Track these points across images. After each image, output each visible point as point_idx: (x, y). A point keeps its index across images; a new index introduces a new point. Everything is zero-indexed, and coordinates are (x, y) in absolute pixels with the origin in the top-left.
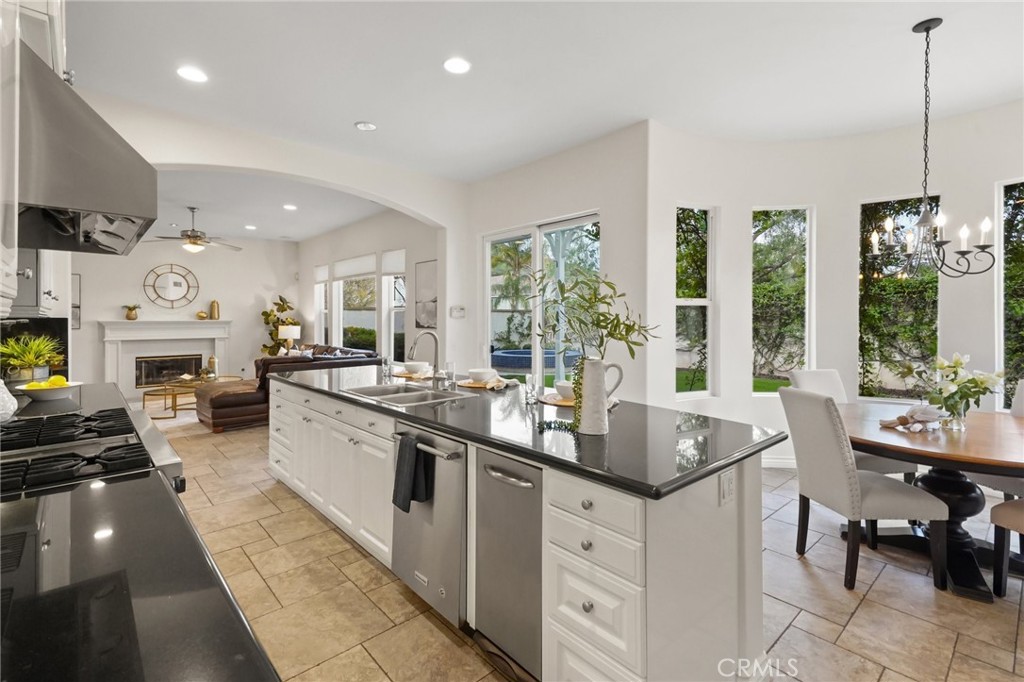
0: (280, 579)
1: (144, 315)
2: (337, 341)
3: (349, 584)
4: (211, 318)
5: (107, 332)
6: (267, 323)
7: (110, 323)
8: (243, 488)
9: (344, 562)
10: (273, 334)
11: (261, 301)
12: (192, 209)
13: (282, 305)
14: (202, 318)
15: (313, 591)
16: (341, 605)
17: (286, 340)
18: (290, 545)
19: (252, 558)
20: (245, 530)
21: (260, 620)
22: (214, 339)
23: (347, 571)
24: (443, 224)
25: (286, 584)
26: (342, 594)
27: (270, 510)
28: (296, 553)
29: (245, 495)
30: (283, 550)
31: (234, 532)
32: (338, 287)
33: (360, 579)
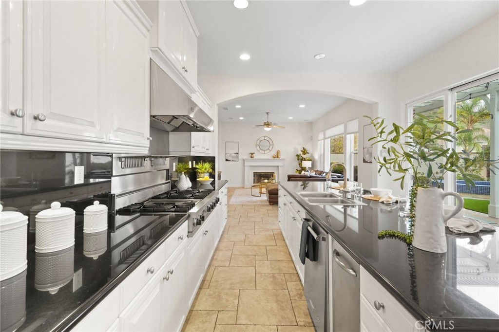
0: (261, 275)
1: (256, 156)
2: (327, 169)
3: (286, 292)
4: (278, 157)
5: (245, 162)
6: (298, 160)
7: (247, 159)
8: (268, 230)
9: (290, 279)
10: (300, 165)
11: (296, 150)
12: (267, 113)
13: (305, 152)
14: (274, 157)
15: (270, 288)
16: (278, 301)
17: (305, 168)
18: (273, 262)
19: (257, 262)
20: (260, 249)
21: (246, 290)
22: (278, 166)
23: (289, 284)
24: (376, 101)
25: (262, 279)
26: (281, 295)
27: (273, 243)
28: (273, 266)
29: (267, 233)
30: (268, 263)
31: (256, 248)
32: (328, 143)
33: (293, 291)
